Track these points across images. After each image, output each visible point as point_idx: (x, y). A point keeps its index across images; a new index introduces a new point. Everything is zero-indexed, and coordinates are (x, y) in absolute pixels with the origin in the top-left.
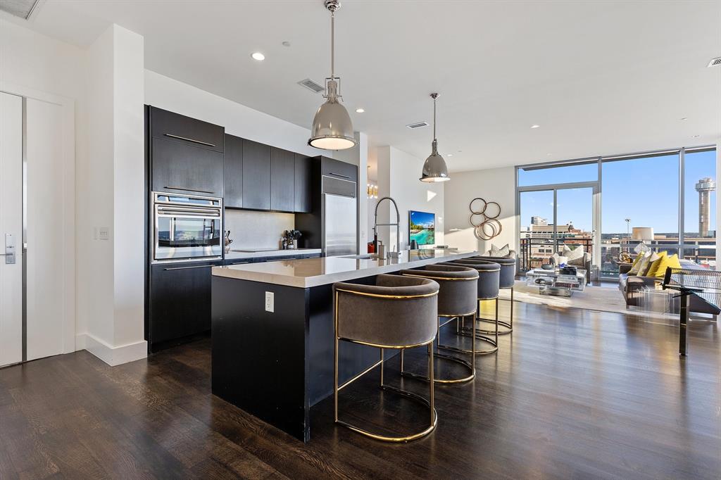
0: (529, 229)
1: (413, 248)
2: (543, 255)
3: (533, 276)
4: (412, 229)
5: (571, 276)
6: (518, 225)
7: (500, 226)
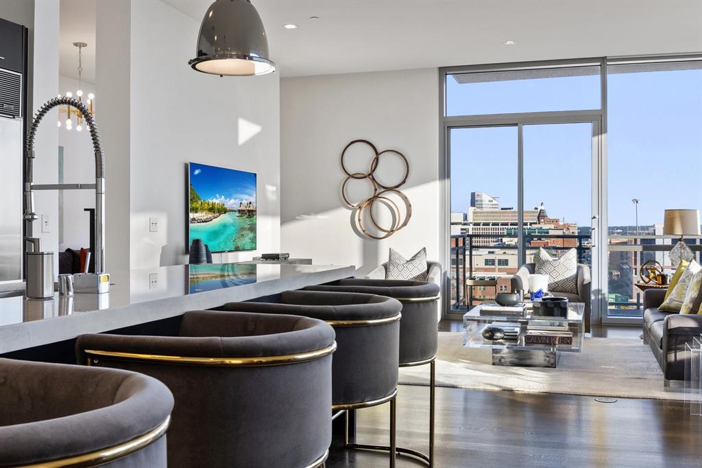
0: (466, 217)
1: (196, 259)
2: (493, 270)
3: (479, 321)
4: (195, 210)
5: (557, 320)
6: (446, 206)
7: (409, 206)
